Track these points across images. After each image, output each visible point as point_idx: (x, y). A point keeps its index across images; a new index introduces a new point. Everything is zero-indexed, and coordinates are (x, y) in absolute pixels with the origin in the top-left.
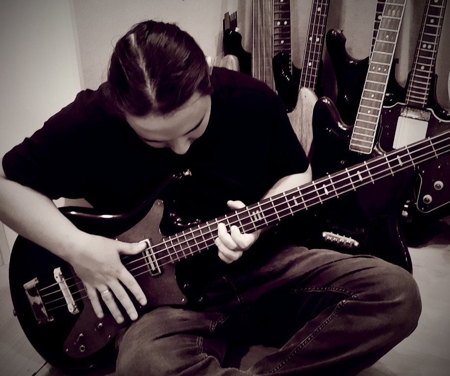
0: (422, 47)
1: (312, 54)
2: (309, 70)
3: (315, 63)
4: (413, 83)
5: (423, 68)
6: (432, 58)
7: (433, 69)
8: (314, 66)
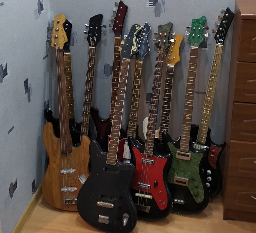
0: (131, 115)
1: (86, 120)
2: (85, 126)
3: (87, 123)
4: (129, 130)
5: (133, 123)
6: (136, 119)
7: (137, 123)
8: (87, 125)
